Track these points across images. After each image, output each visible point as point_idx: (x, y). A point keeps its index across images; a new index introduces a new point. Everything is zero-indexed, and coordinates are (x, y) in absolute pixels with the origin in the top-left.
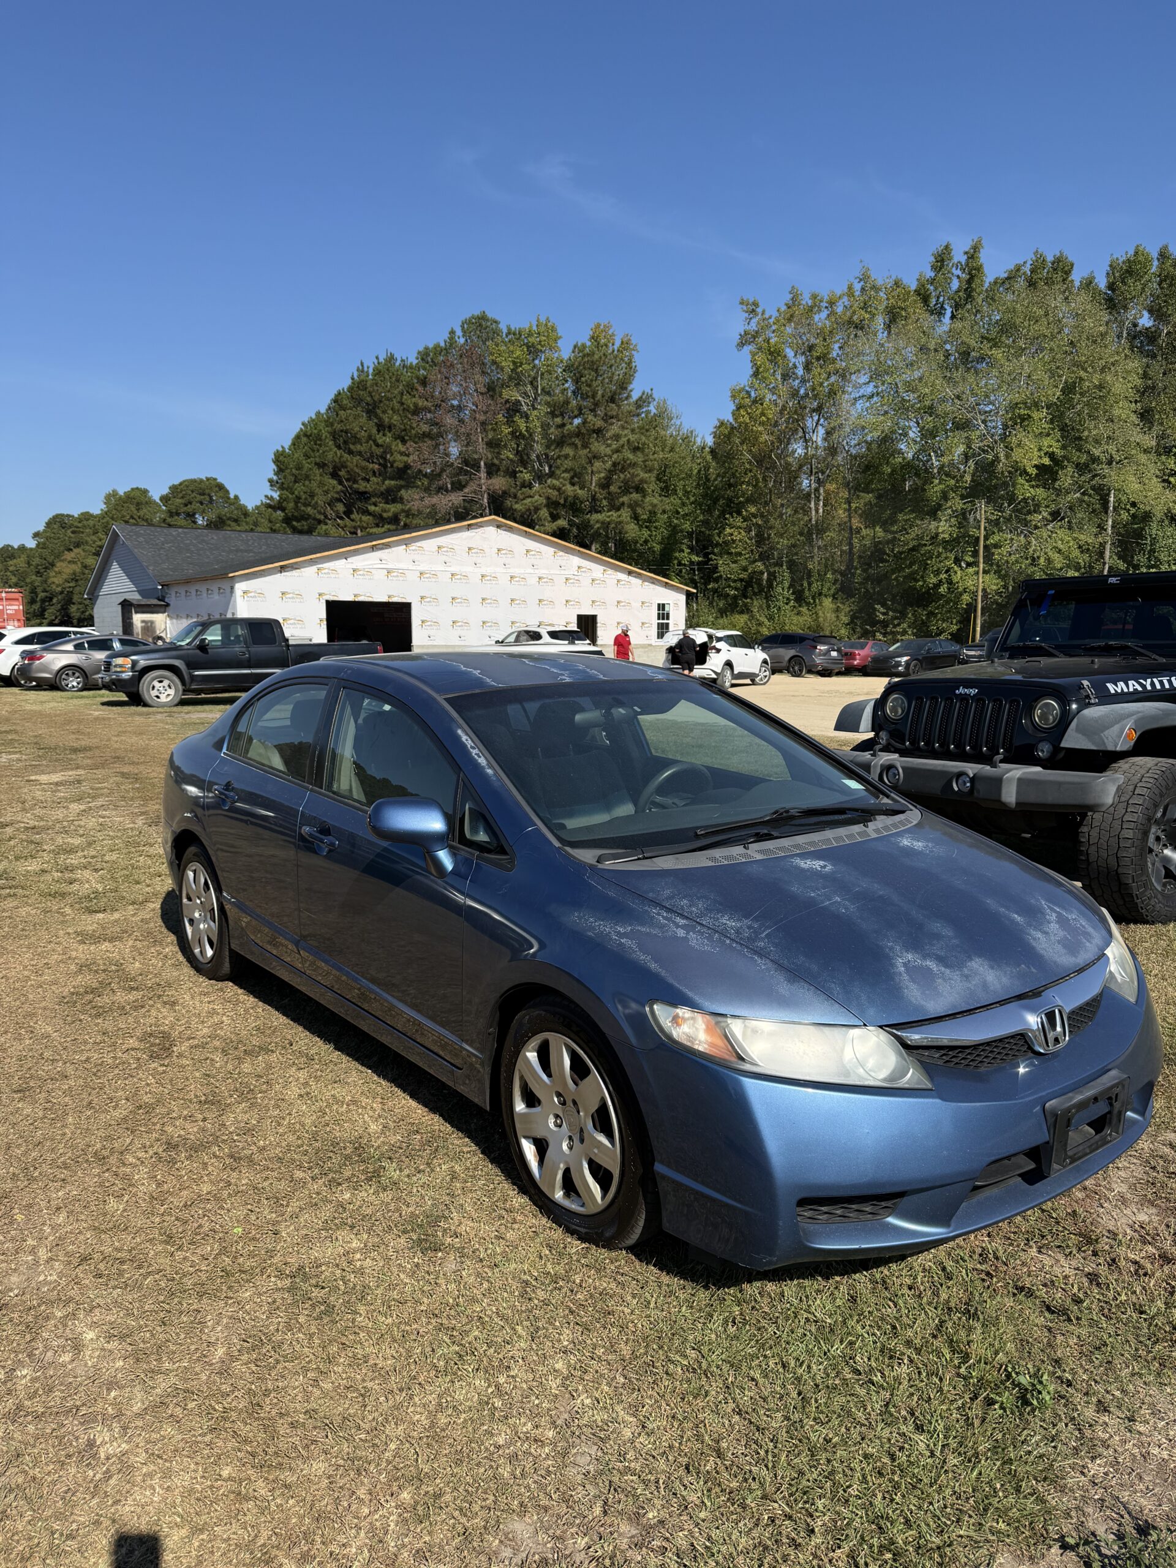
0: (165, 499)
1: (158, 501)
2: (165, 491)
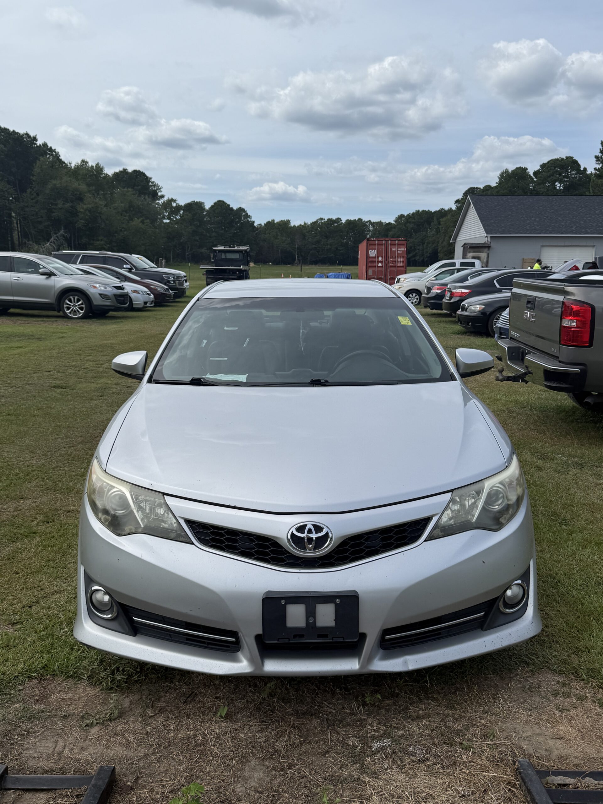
0: (535, 173)
1: (532, 175)
2: (537, 168)
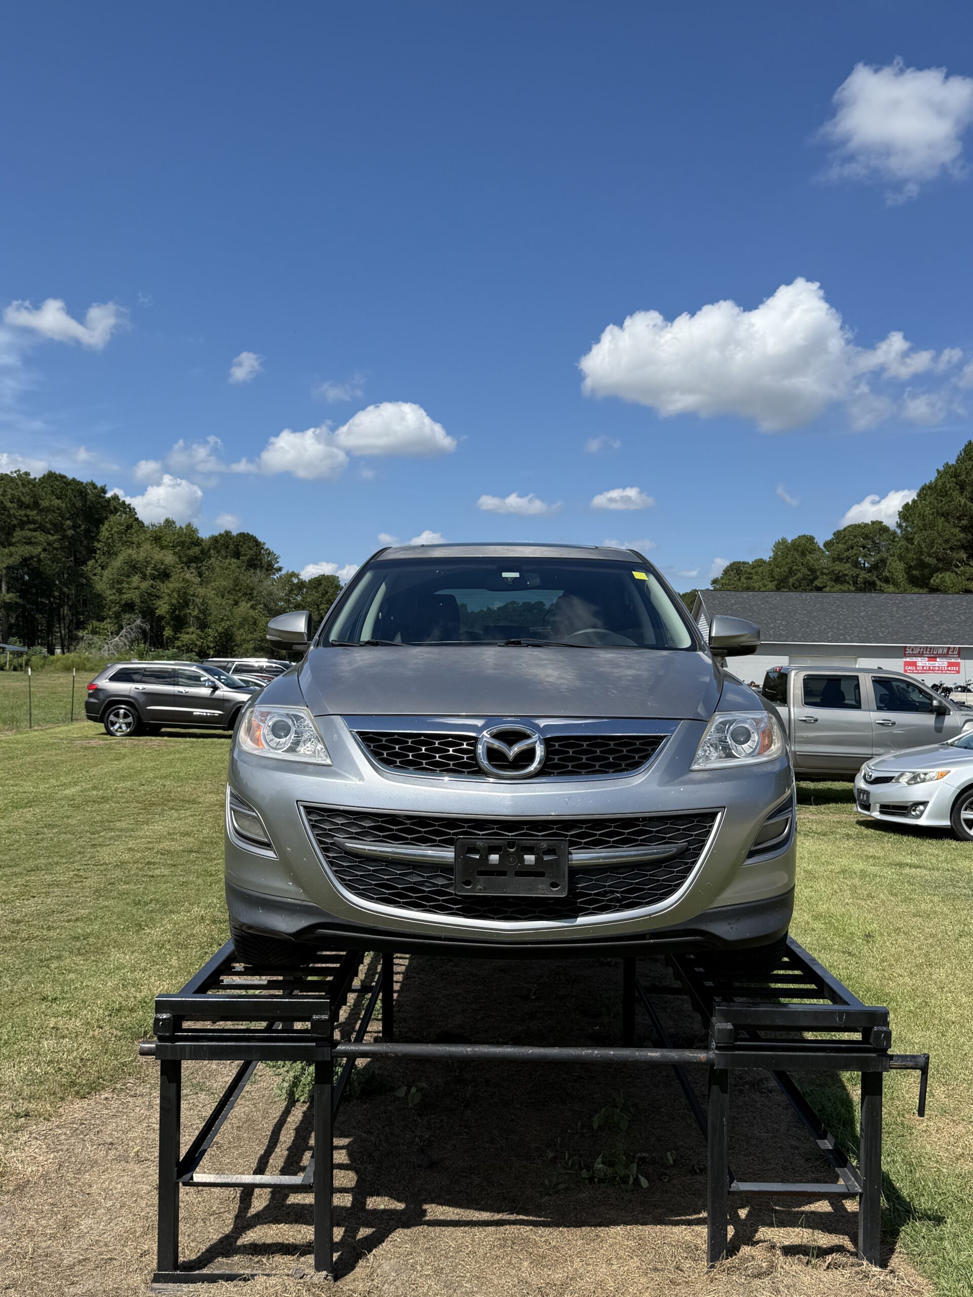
0: (827, 544)
1: (822, 547)
2: (829, 537)
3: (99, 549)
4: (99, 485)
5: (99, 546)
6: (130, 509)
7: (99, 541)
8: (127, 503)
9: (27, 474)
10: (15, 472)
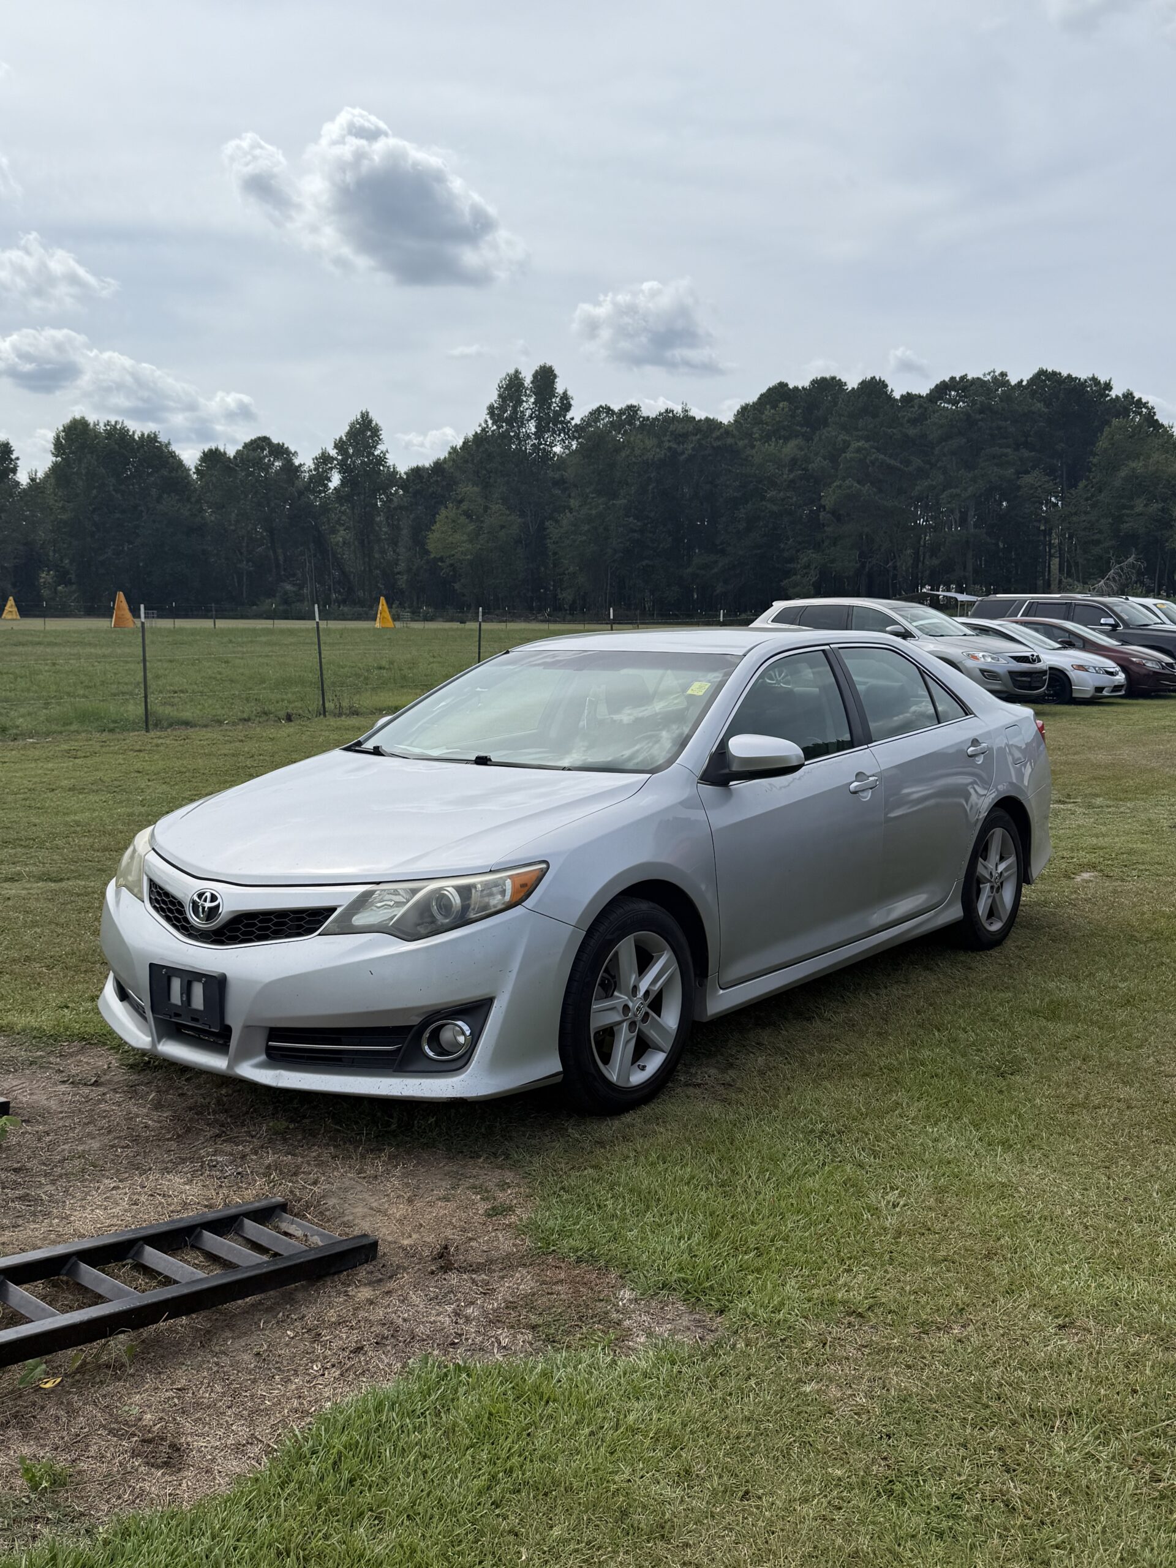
3: (1095, 465)
4: (1103, 379)
5: (1095, 460)
6: (1147, 408)
7: (1095, 455)
8: (1144, 401)
9: (1003, 374)
10: (989, 374)
